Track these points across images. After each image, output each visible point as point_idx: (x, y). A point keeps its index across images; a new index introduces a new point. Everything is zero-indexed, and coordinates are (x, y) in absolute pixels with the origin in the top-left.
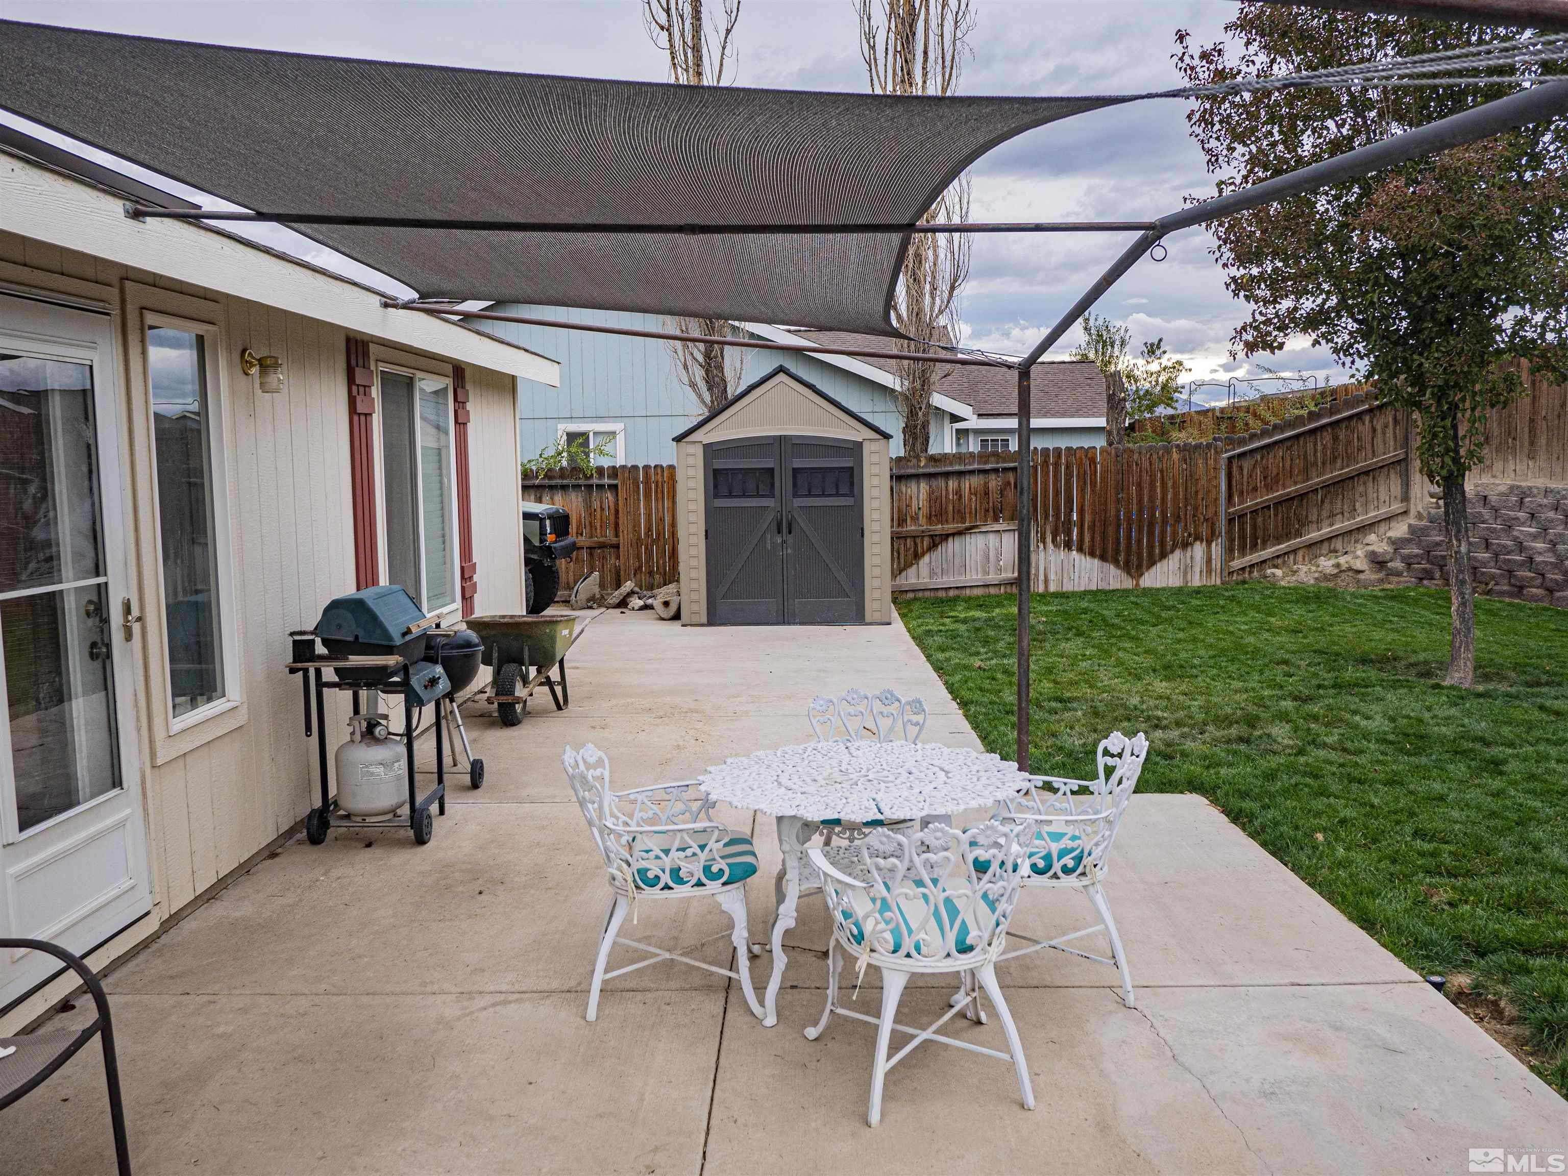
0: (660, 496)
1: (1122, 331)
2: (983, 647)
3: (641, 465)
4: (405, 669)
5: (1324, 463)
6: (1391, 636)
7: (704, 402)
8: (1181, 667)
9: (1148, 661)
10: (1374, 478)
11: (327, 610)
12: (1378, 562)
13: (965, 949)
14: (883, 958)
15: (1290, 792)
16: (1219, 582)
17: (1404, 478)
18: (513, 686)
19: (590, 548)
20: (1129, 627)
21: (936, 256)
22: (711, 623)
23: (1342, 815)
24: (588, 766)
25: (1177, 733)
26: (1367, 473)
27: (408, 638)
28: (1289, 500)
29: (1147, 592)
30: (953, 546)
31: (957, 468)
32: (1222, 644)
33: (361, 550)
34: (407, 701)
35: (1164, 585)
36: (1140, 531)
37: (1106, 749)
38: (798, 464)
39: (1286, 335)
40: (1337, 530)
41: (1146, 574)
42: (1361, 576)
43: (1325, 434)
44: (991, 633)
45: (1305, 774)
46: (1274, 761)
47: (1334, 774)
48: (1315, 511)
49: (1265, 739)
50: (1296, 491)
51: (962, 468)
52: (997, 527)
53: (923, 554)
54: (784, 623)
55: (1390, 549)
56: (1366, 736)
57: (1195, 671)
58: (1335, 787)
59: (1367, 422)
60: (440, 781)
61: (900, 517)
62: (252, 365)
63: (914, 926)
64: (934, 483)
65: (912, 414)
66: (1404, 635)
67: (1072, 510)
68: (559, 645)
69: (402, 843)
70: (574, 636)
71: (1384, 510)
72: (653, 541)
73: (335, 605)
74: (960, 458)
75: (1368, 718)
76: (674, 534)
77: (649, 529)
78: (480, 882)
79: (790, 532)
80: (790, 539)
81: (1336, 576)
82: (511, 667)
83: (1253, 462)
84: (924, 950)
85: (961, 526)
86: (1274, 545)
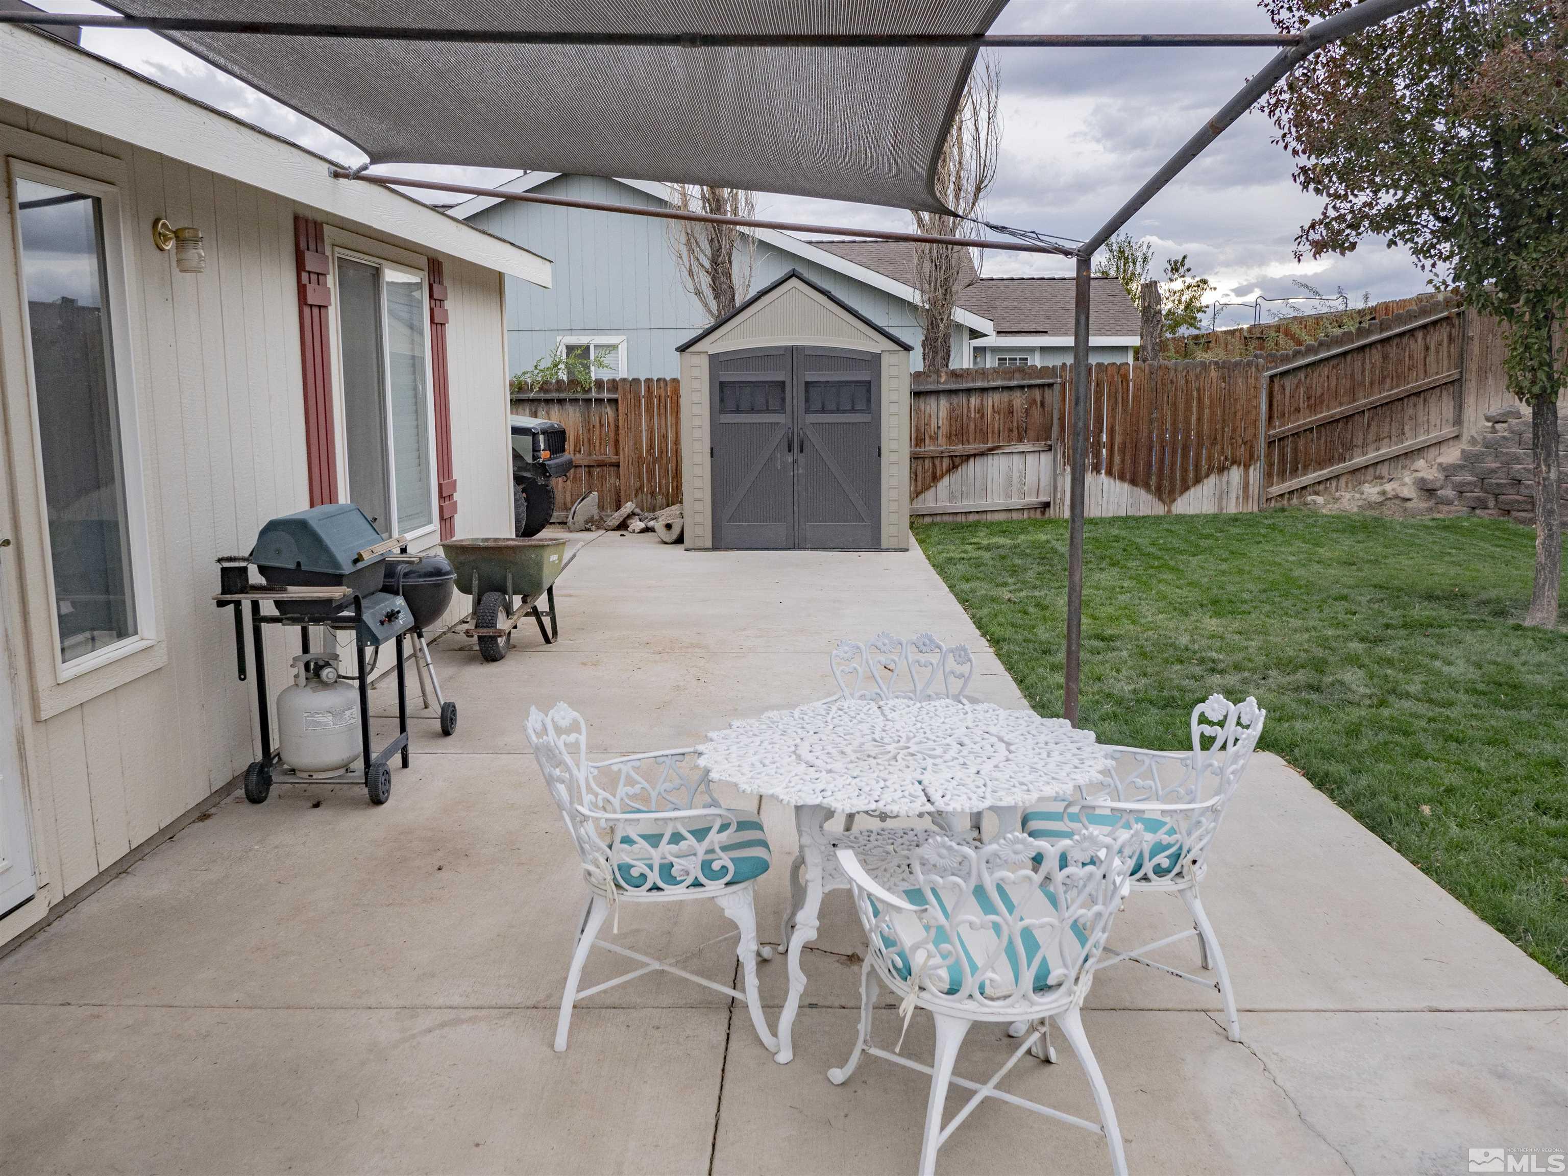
0: (662, 411)
1: (1145, 248)
2: (1011, 576)
3: (642, 379)
4: (357, 602)
5: (1372, 384)
6: (1453, 571)
7: (710, 311)
8: (1230, 601)
9: (1192, 595)
10: (1425, 400)
11: (263, 533)
12: (1428, 490)
13: (1042, 987)
14: (937, 1001)
15: (1380, 752)
16: (1256, 509)
17: (1457, 400)
18: (494, 617)
19: (589, 466)
20: (1167, 557)
21: (961, 154)
22: (715, 548)
23: (1446, 781)
24: (559, 731)
25: (1237, 678)
26: (1418, 394)
27: (360, 565)
28: (1334, 422)
29: (1181, 519)
30: (973, 468)
31: (980, 384)
32: (1271, 577)
33: (315, 461)
34: (359, 639)
35: (1198, 512)
36: (1174, 452)
37: (1202, 715)
38: (810, 377)
39: (1359, 234)
40: (1383, 455)
41: (1179, 500)
42: (1409, 505)
43: (1374, 351)
44: (1018, 562)
45: (1393, 731)
46: (1356, 714)
47: (1425, 730)
48: (1361, 434)
49: (1337, 686)
50: (1341, 412)
51: (985, 384)
52: (1021, 448)
53: (942, 476)
54: (794, 548)
55: (1441, 476)
56: (1453, 685)
57: (1245, 607)
58: (1430, 746)
59: (1420, 340)
60: (403, 729)
61: (918, 439)
62: (167, 239)
63: (980, 962)
64: (955, 400)
65: (933, 325)
66: (1467, 569)
67: (1102, 431)
68: (546, 572)
69: (355, 803)
70: (564, 562)
71: (1434, 435)
72: (655, 459)
73: (272, 527)
74: (983, 373)
75: (1450, 664)
76: (677, 453)
77: (651, 447)
78: (440, 854)
79: (802, 451)
80: (802, 458)
81: (1381, 504)
82: (491, 597)
83: (1296, 381)
84: (988, 991)
85: (982, 447)
86: (1315, 471)
